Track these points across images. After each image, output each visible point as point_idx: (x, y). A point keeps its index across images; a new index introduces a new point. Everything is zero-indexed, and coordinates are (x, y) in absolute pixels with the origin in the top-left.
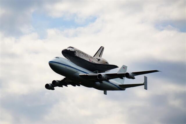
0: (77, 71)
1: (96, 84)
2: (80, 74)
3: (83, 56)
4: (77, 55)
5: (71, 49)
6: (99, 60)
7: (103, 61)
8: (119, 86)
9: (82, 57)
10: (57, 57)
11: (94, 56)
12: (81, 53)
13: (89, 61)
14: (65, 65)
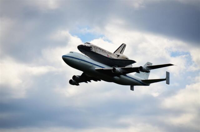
0: (93, 65)
1: (114, 78)
2: (96, 69)
3: (100, 51)
4: (93, 50)
5: (87, 45)
6: (118, 56)
7: (123, 57)
8: (141, 81)
9: (99, 53)
10: (71, 52)
11: (114, 53)
12: (98, 49)
13: (107, 56)
14: (79, 59)
